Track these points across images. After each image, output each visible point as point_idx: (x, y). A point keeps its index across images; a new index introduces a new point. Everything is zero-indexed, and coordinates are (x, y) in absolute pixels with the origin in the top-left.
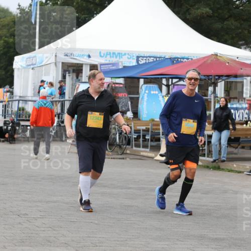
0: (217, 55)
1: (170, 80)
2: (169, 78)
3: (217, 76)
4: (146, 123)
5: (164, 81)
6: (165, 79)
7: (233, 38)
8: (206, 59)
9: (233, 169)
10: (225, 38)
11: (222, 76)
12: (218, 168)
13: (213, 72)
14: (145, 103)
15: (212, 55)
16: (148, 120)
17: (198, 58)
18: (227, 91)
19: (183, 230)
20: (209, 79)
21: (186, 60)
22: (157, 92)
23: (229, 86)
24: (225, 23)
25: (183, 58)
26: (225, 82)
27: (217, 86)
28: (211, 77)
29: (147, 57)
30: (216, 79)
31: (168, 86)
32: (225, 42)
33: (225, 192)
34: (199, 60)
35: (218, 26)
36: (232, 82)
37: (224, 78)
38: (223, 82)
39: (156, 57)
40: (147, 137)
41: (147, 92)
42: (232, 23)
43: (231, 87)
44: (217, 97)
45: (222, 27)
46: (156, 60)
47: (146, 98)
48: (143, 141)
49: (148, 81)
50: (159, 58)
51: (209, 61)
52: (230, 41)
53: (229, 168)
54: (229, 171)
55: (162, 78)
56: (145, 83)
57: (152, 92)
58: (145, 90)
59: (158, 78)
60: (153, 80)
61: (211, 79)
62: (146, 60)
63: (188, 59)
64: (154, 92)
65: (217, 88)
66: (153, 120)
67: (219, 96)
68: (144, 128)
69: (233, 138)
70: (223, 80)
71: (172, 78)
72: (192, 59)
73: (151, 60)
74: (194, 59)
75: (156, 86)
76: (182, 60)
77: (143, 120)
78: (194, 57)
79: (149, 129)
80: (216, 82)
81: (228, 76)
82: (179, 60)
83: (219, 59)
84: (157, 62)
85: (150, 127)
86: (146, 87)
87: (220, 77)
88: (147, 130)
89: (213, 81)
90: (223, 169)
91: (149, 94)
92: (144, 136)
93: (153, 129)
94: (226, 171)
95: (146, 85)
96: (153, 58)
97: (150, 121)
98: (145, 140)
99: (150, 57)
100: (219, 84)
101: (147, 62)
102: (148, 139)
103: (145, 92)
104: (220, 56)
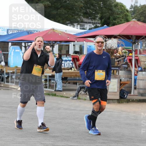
0: (54, 29)
1: (27, 43)
2: (26, 42)
3: (54, 41)
4: (13, 69)
5: (23, 44)
6: (24, 43)
7: (63, 19)
8: (48, 31)
9: (63, 96)
10: (58, 19)
11: (57, 41)
12: (55, 95)
13: (52, 39)
14: (12, 57)
15: (51, 29)
16: (14, 67)
17: (43, 31)
18: (60, 50)
19: (35, 131)
20: (49, 43)
21: (36, 32)
22: (19, 51)
23: (61, 48)
24: (58, 11)
25: (34, 31)
26: (59, 45)
27: (54, 47)
28: (50, 42)
29: (13, 30)
30: (54, 43)
31: (25, 47)
32: (58, 22)
33: (59, 109)
34: (43, 32)
35: (55, 12)
36: (63, 45)
37: (58, 43)
38: (58, 45)
39: (19, 30)
40: (13, 77)
41: (13, 50)
42: (63, 11)
43: (62, 48)
44: (54, 54)
45: (57, 13)
46: (19, 32)
47: (12, 54)
48: (11, 79)
49: (14, 44)
50: (20, 30)
51: (49, 33)
52: (61, 21)
53: (61, 95)
54: (61, 97)
55: (22, 42)
56: (12, 45)
57: (16, 51)
58: (12, 49)
59: (20, 42)
60: (16, 44)
61: (51, 43)
62: (12, 31)
63: (37, 31)
64: (17, 51)
65: (54, 48)
66: (17, 67)
67: (55, 53)
68: (12, 71)
69: (63, 77)
70: (58, 44)
71: (28, 42)
72: (39, 31)
73: (15, 32)
74: (40, 31)
75: (18, 47)
76: (34, 32)
77: (11, 67)
78: (40, 30)
79: (14, 72)
80: (53, 45)
81: (61, 42)
82: (32, 32)
83: (55, 32)
84: (19, 33)
85: (15, 71)
86: (13, 47)
87: (56, 42)
88: (13, 73)
89: (52, 44)
90: (58, 96)
91: (14, 52)
92: (12, 76)
93: (17, 72)
94: (59, 97)
95: (12, 46)
96: (16, 31)
97: (15, 67)
98: (12, 78)
99: (15, 30)
100: (55, 46)
101: (13, 33)
102: (14, 78)
103: (12, 51)
104: (56, 30)
